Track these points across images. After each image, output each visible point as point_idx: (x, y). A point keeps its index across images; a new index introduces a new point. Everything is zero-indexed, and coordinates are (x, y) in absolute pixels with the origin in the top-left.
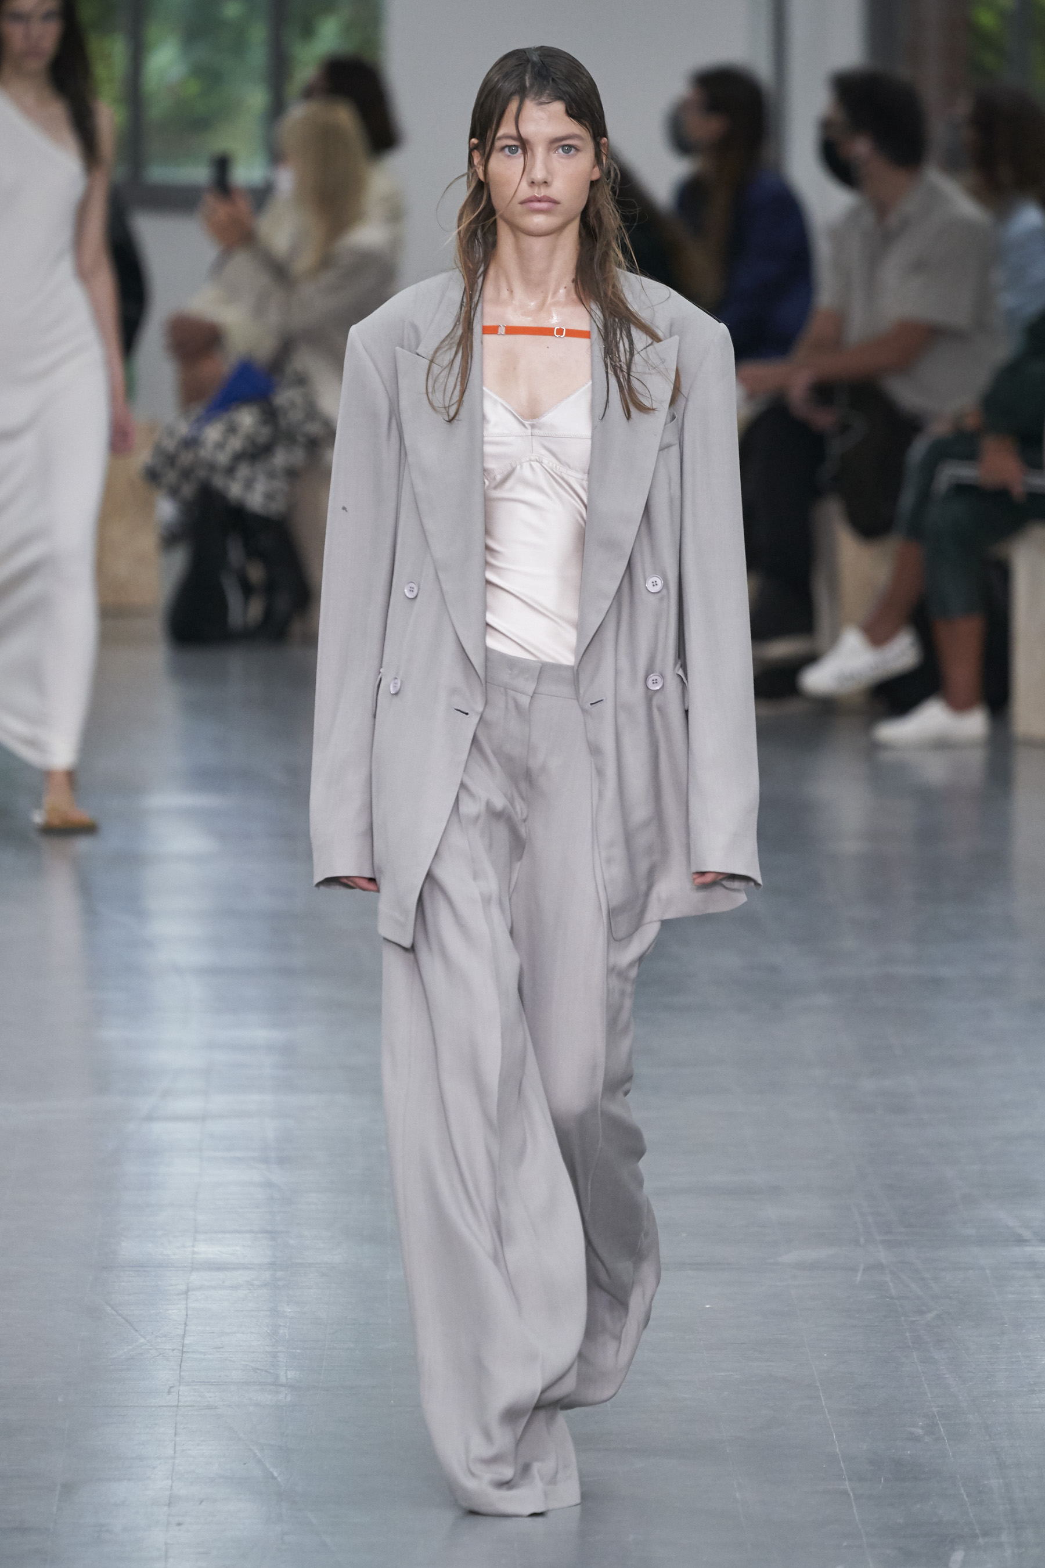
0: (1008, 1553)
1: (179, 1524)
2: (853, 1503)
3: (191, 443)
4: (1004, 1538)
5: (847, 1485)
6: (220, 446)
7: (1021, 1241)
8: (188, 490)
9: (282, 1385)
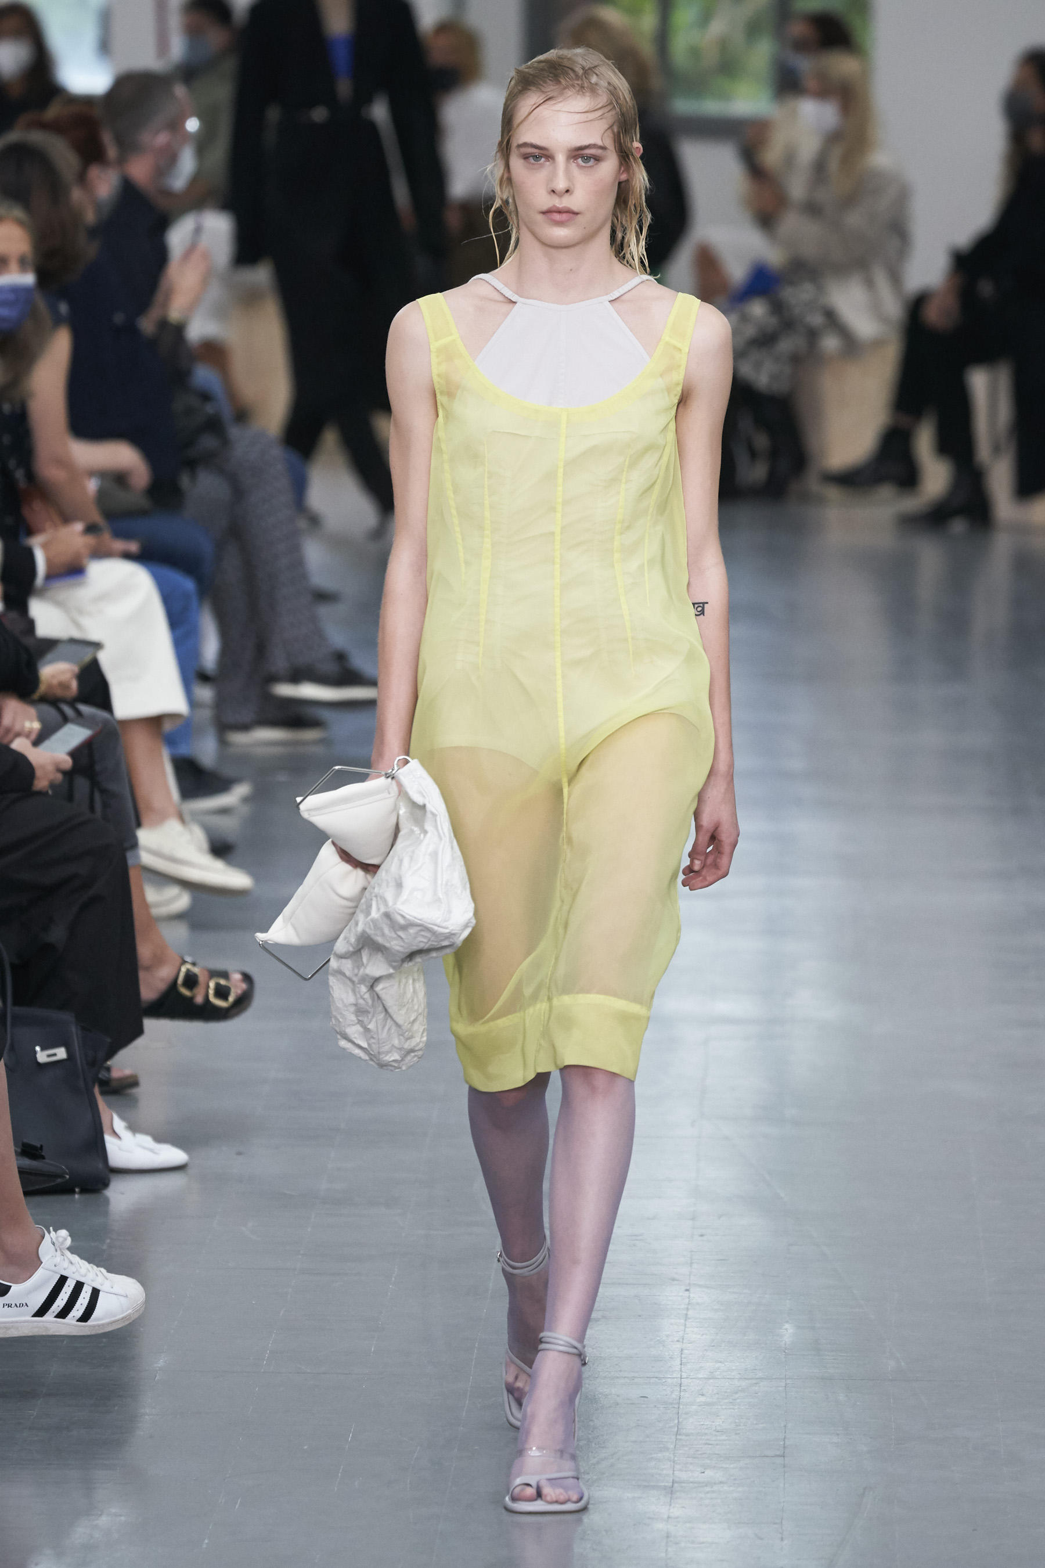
1: (702, 1236)
9: (787, 1121)
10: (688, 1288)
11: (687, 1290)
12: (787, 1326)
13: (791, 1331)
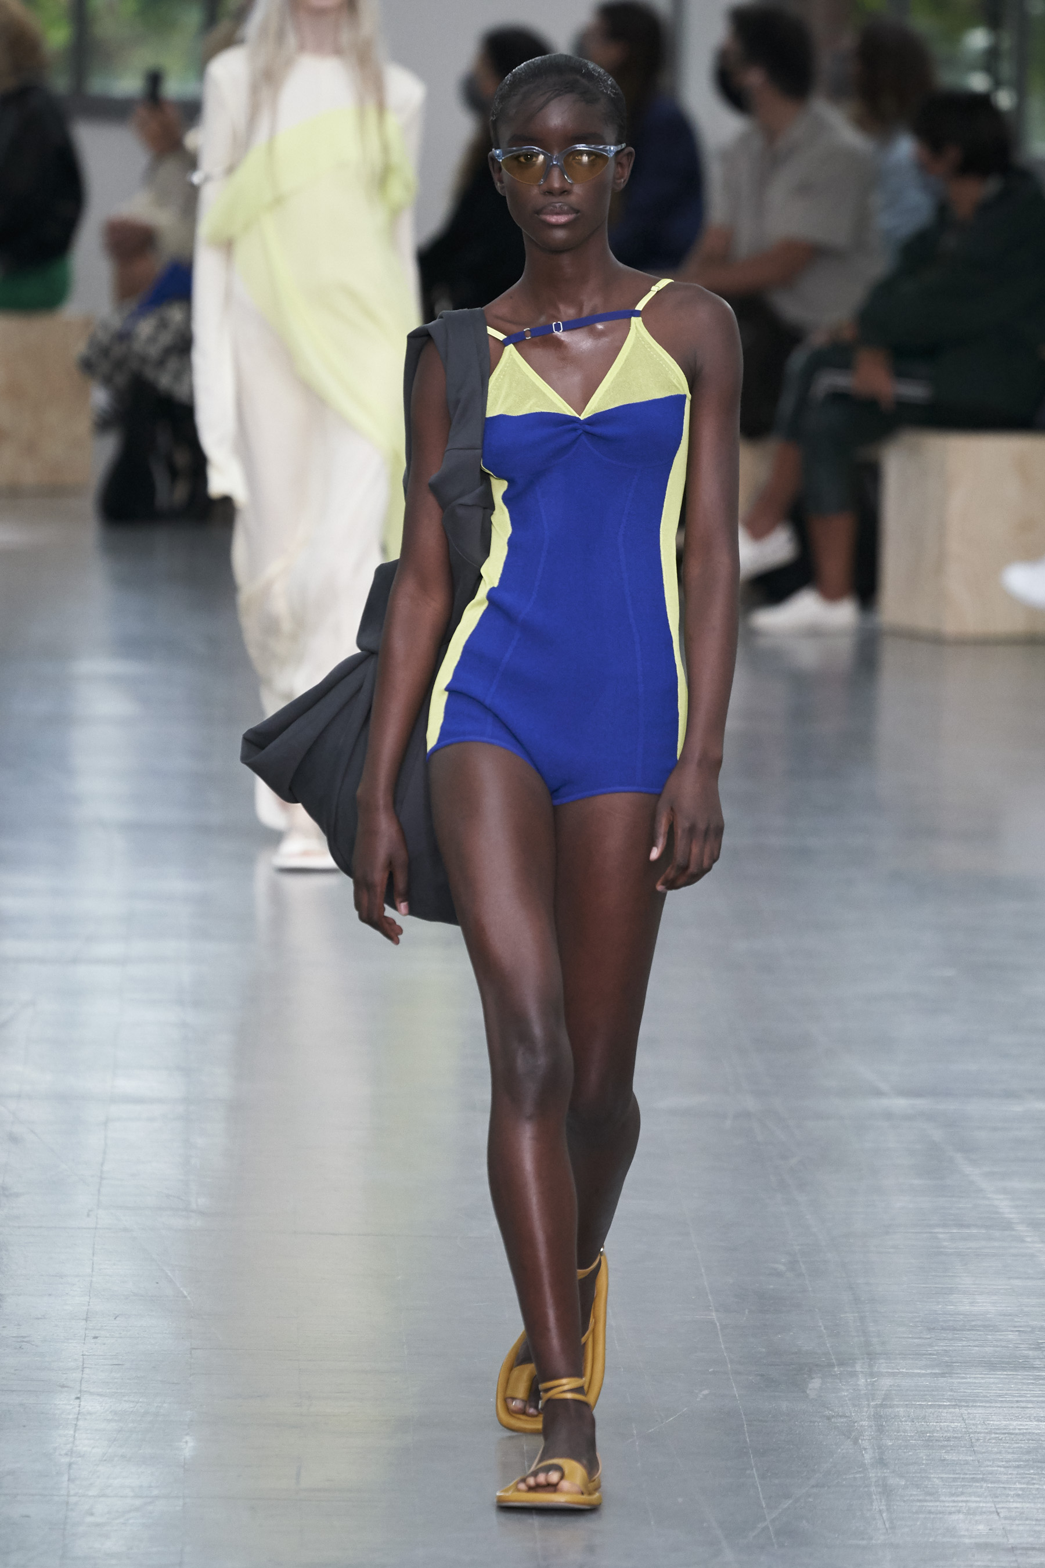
0: (862, 1381)
1: (95, 1337)
2: (719, 1333)
3: (124, 336)
4: (858, 1368)
5: (714, 1315)
6: (152, 339)
7: (879, 1093)
8: (121, 380)
9: (192, 1211)
10: (79, 1396)
11: (78, 1398)
12: (188, 1438)
13: (191, 1444)
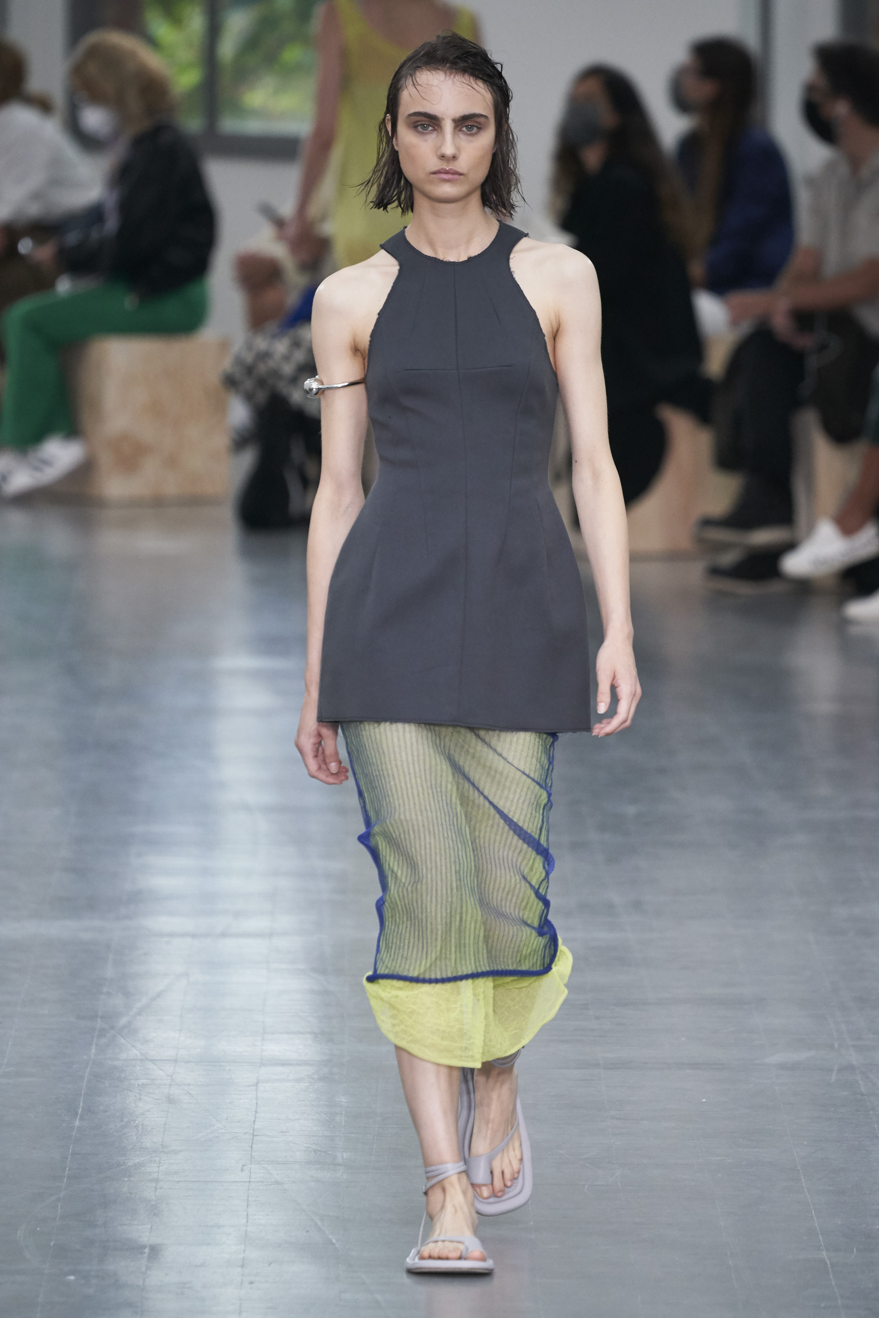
1: (251, 1283)
2: (830, 1270)
5: (825, 1255)
9: (339, 1165)
